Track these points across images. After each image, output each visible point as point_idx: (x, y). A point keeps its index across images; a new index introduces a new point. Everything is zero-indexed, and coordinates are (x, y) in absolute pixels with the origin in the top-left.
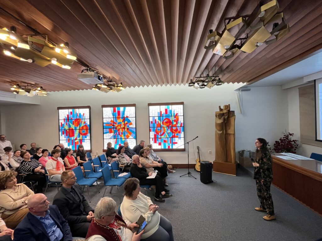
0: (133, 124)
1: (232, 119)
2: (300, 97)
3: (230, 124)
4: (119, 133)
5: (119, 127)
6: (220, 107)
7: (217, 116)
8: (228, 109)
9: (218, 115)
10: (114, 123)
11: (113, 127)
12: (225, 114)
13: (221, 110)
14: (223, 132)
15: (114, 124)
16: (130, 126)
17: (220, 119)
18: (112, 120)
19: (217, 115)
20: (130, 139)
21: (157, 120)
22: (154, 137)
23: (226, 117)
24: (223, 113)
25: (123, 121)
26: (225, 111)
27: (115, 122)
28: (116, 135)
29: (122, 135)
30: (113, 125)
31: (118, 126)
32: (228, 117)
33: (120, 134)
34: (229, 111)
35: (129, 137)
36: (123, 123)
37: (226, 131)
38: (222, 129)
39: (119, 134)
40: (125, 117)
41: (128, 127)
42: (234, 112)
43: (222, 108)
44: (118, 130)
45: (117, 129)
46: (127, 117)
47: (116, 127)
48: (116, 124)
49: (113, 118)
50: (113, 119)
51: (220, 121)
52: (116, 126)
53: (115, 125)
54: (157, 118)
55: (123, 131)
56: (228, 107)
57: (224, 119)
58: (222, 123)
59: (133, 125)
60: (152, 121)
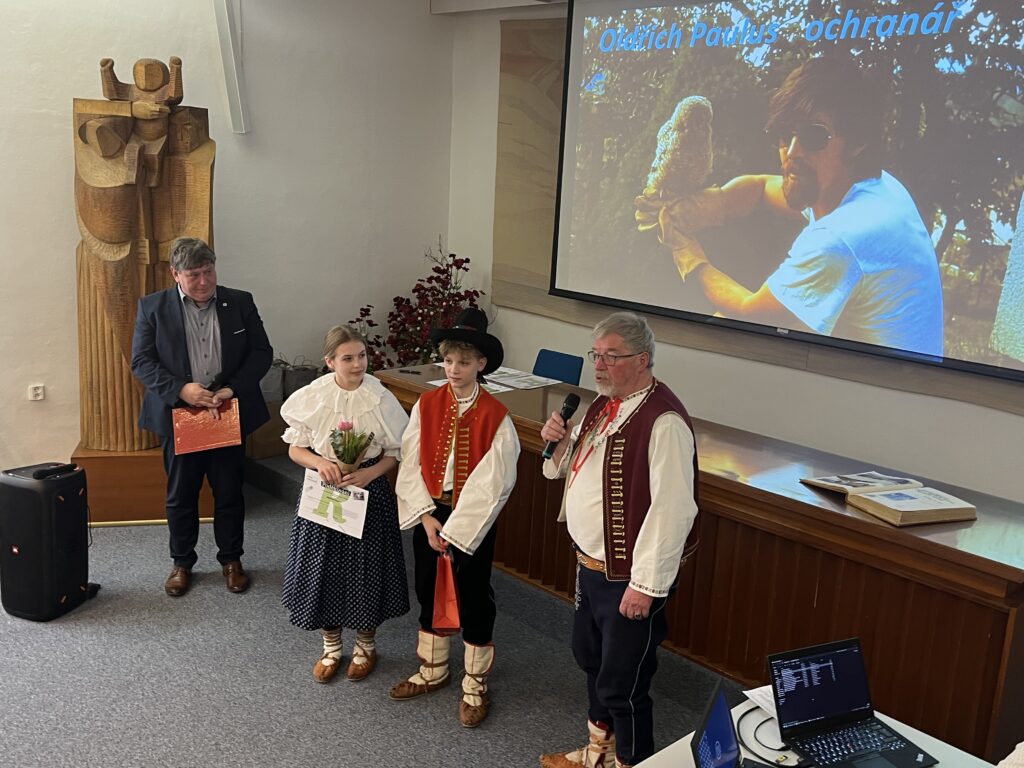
1: (193, 165)
3: (183, 198)
6: (108, 66)
7: (92, 136)
8: (171, 92)
9: (100, 131)
12: (150, 129)
13: (117, 90)
14: (134, 255)
17: (110, 154)
19: (93, 125)
23: (155, 149)
24: (135, 119)
26: (146, 106)
32: (169, 151)
34: (174, 103)
37: (155, 246)
38: (128, 233)
42: (201, 115)
43: (125, 76)
51: (113, 175)
56: (163, 75)
57: (144, 164)
58: (127, 186)
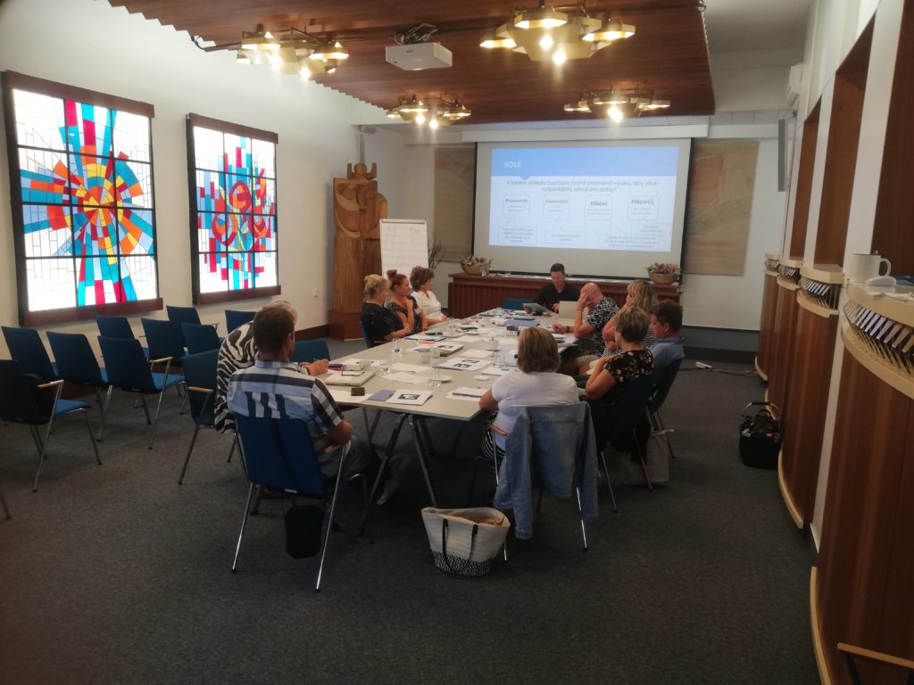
0: (145, 192)
2: (436, 167)
4: (94, 228)
5: (93, 201)
8: (373, 175)
10: (72, 178)
11: (66, 197)
13: (352, 175)
14: (361, 236)
15: (74, 186)
16: (137, 201)
17: (350, 199)
18: (60, 164)
20: (137, 258)
21: (217, 187)
22: (208, 251)
25: (107, 177)
27: (76, 173)
28: (81, 237)
29: (108, 240)
30: (69, 191)
31: (88, 197)
33: (100, 234)
35: (133, 248)
36: (107, 185)
38: (359, 228)
39: (94, 236)
40: (116, 156)
41: (127, 205)
44: (90, 215)
45: (86, 209)
46: (123, 158)
47: (81, 199)
48: (78, 183)
49: (67, 152)
50: (64, 157)
51: (355, 206)
52: (81, 193)
53: (75, 190)
54: (215, 178)
55: (107, 219)
59: (146, 196)
60: (202, 186)
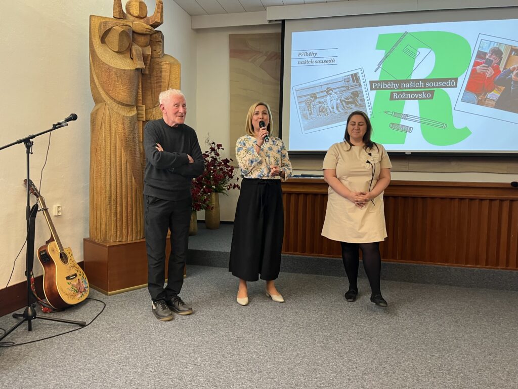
1: (168, 64)
2: (231, 57)
3: (159, 84)
8: (157, 19)
13: (122, 14)
14: (138, 115)
17: (122, 51)
23: (148, 52)
24: (134, 32)
26: (143, 25)
32: (154, 55)
42: (162, 36)
56: (146, 11)
58: (136, 70)
